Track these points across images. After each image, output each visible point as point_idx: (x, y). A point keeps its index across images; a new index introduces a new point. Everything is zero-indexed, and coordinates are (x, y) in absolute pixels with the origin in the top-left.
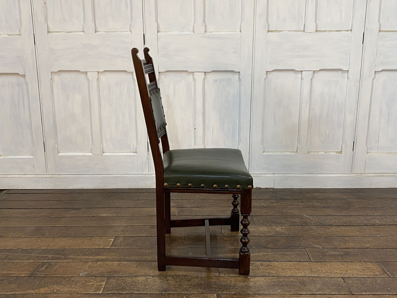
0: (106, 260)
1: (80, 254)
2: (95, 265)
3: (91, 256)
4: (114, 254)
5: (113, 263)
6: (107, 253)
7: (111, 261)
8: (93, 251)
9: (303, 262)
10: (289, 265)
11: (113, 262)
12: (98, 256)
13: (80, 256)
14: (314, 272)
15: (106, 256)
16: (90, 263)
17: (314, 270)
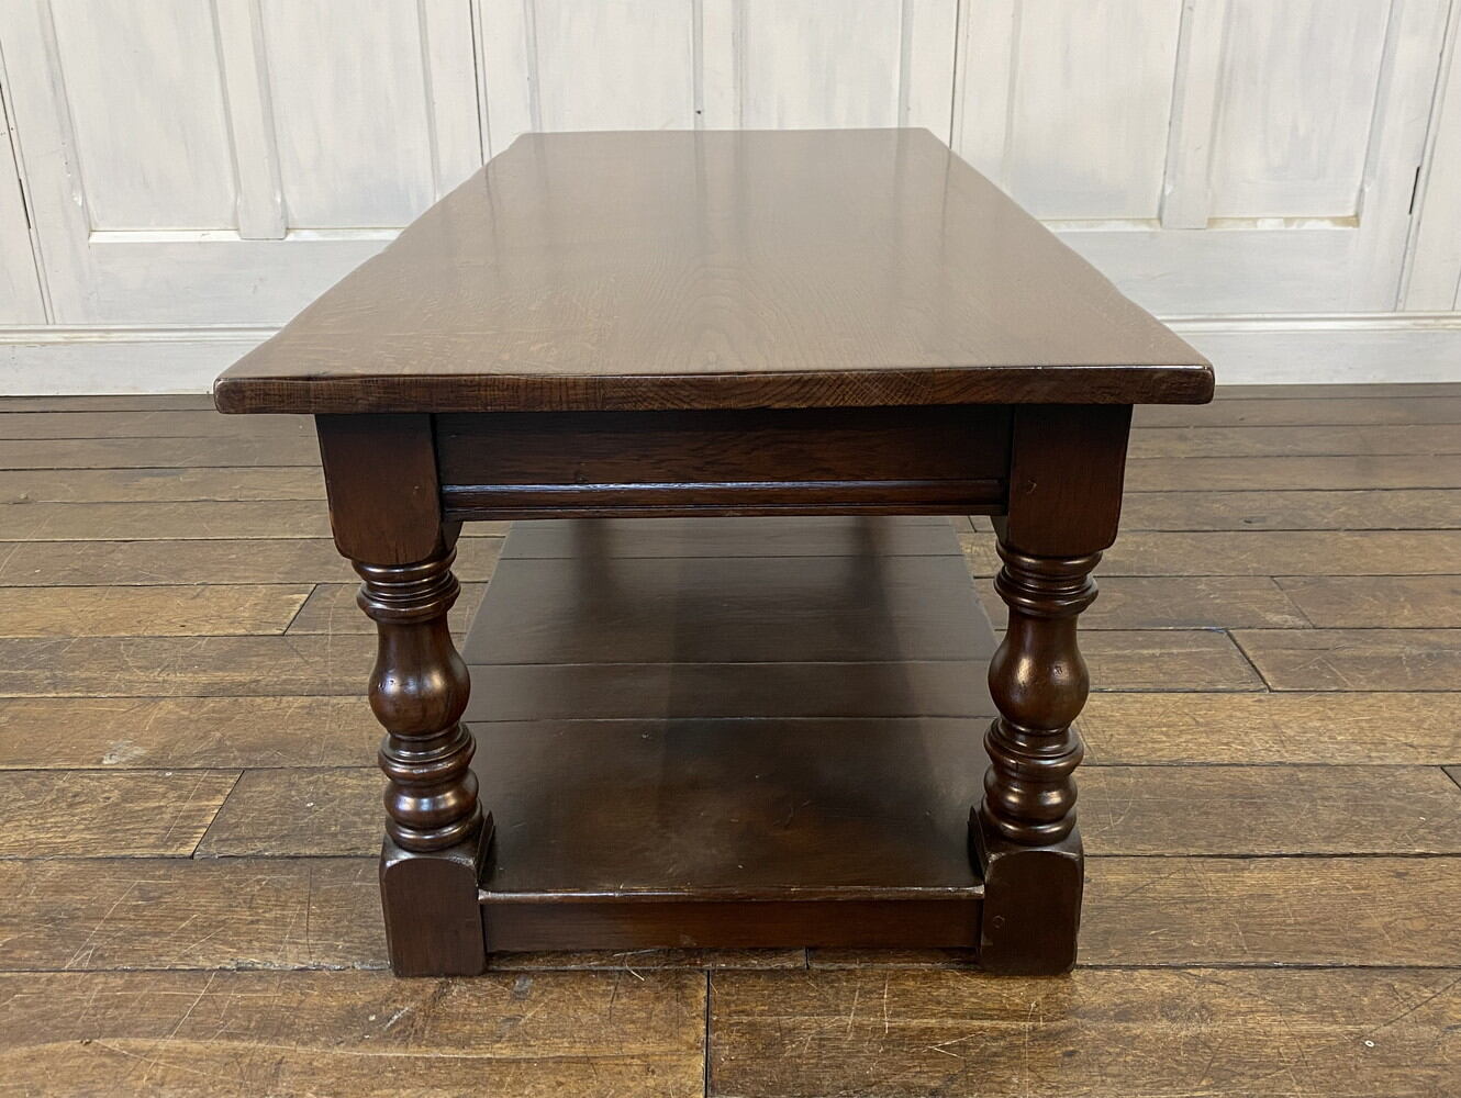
0: (252, 690)
1: (130, 664)
2: (191, 713)
3: (183, 669)
4: (298, 660)
5: (282, 706)
6: (260, 659)
7: (274, 696)
8: (200, 647)
9: (1224, 691)
10: (1160, 710)
11: (284, 698)
12: (219, 669)
13: (128, 669)
14: (1290, 739)
15: (258, 668)
16: (170, 705)
17: (1289, 732)
